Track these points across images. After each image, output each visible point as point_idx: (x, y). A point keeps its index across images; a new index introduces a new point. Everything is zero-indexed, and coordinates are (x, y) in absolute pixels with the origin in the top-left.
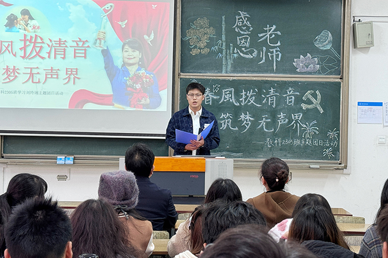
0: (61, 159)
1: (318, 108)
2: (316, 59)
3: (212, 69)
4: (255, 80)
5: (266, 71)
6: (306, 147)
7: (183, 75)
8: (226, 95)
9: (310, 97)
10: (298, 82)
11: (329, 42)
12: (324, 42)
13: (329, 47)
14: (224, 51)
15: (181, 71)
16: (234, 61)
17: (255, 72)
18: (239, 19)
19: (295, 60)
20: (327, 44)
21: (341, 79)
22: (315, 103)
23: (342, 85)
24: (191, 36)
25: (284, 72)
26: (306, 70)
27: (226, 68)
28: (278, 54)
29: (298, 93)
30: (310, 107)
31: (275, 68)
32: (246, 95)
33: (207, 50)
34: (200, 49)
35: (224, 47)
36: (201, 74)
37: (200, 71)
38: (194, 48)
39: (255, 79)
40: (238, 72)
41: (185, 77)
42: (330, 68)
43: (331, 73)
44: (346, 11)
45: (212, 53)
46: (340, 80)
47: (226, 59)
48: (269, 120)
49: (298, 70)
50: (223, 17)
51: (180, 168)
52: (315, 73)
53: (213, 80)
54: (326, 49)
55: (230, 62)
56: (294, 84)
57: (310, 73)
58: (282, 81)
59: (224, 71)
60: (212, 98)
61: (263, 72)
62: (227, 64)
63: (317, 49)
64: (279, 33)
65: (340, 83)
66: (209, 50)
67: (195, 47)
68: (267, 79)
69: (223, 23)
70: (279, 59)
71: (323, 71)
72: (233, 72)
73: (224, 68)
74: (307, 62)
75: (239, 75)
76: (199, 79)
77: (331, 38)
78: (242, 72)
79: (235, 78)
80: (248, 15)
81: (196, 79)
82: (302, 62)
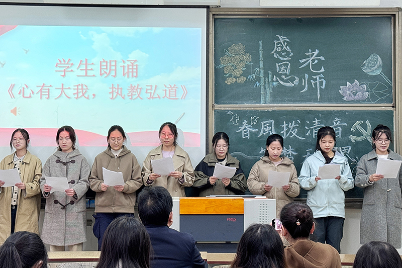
1: (369, 139)
2: (365, 85)
3: (250, 100)
4: (298, 111)
5: (309, 101)
7: (218, 107)
8: (266, 127)
9: (359, 128)
10: (346, 111)
11: (378, 67)
12: (373, 66)
13: (378, 72)
14: (262, 80)
15: (216, 102)
16: (273, 90)
17: (297, 101)
18: (277, 44)
19: (341, 87)
20: (376, 69)
21: (393, 107)
22: (365, 134)
23: (394, 114)
24: (225, 63)
25: (330, 101)
26: (353, 98)
27: (265, 98)
28: (322, 82)
29: (346, 124)
30: (359, 139)
31: (319, 97)
32: (287, 127)
33: (242, 80)
34: (236, 77)
35: (262, 75)
36: (238, 105)
37: (236, 102)
38: (229, 77)
39: (297, 109)
40: (278, 102)
41: (219, 109)
42: (381, 95)
43: (382, 101)
44: (397, 32)
45: (248, 82)
46: (392, 109)
47: (265, 89)
49: (345, 99)
50: (260, 43)
51: (214, 210)
52: (364, 101)
53: (251, 111)
54: (375, 74)
55: (269, 91)
56: (341, 114)
57: (358, 102)
58: (326, 111)
59: (262, 102)
60: (251, 132)
61: (305, 102)
62: (265, 94)
63: (366, 74)
64: (322, 58)
65: (392, 112)
66: (245, 79)
67: (231, 76)
68: (310, 108)
69: (261, 48)
70: (323, 87)
71: (372, 98)
72: (273, 101)
73: (262, 98)
74: (355, 89)
75: (280, 105)
76: (235, 111)
77: (381, 62)
78: (283, 101)
79: (275, 109)
80: (287, 40)
81: (232, 111)
82: (349, 89)
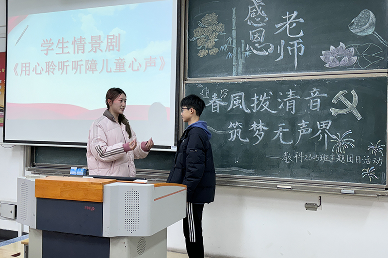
0: (73, 170)
1: (355, 113)
2: (352, 48)
3: (221, 72)
4: (270, 82)
5: (285, 70)
6: (337, 164)
8: (235, 100)
9: (343, 99)
10: (325, 80)
11: (370, 25)
12: (364, 25)
13: (370, 32)
14: (235, 49)
15: (189, 76)
16: (245, 61)
17: (271, 71)
18: (252, 9)
19: (323, 52)
20: (367, 28)
21: (387, 72)
22: (349, 107)
25: (308, 69)
26: (337, 64)
27: (237, 70)
28: (300, 47)
29: (326, 95)
30: (342, 112)
31: (296, 66)
32: (258, 99)
33: (215, 51)
34: (208, 49)
35: (234, 45)
36: (209, 78)
37: (208, 75)
38: (201, 49)
39: (269, 79)
40: (250, 73)
41: (190, 82)
43: (374, 66)
45: (221, 53)
46: (386, 75)
47: (237, 59)
48: (287, 130)
49: (327, 65)
50: (234, 10)
52: (351, 67)
53: (221, 84)
54: (366, 34)
55: (241, 62)
56: (320, 84)
57: (343, 68)
58: (303, 80)
59: (234, 73)
60: (220, 106)
61: (280, 71)
62: (238, 65)
64: (301, 20)
65: (386, 78)
66: (217, 50)
67: (203, 48)
68: (284, 79)
70: (301, 54)
71: (362, 64)
72: (245, 73)
73: (234, 69)
74: (340, 53)
75: (252, 76)
76: (206, 84)
77: (374, 19)
78: (255, 72)
79: (245, 80)
80: (262, 4)
81: (202, 84)
82: (333, 54)
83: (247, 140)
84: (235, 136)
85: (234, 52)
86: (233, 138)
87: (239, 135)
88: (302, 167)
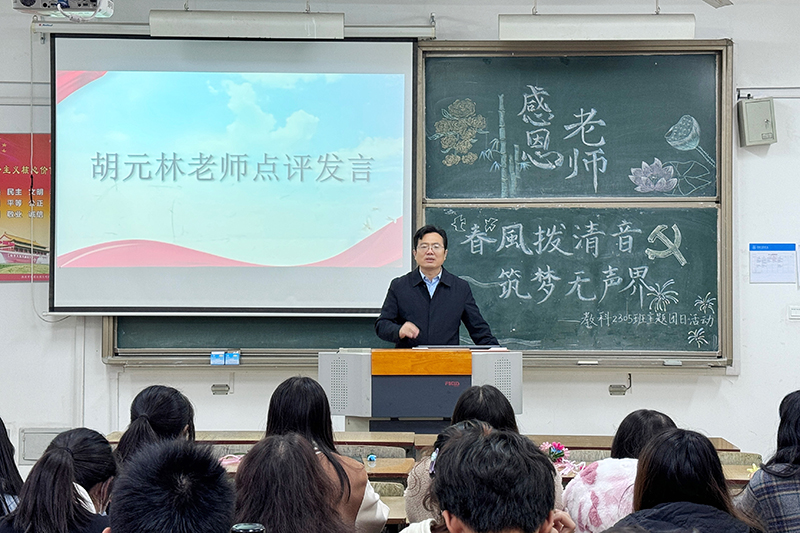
0: (217, 356)
1: (677, 256)
2: (671, 167)
3: (483, 191)
4: (561, 209)
5: (580, 192)
6: (657, 327)
7: (432, 203)
8: (509, 235)
9: (662, 236)
10: (639, 210)
11: (693, 137)
12: (685, 136)
13: (693, 146)
14: (504, 157)
15: (428, 196)
16: (521, 175)
17: (560, 193)
18: (529, 100)
19: (633, 170)
20: (690, 141)
21: (717, 202)
22: (670, 247)
23: (719, 214)
24: (444, 132)
25: (613, 192)
26: (652, 187)
27: (508, 188)
28: (601, 161)
29: (640, 231)
30: (661, 254)
31: (596, 187)
32: (544, 235)
33: (473, 157)
34: (460, 155)
35: (503, 151)
36: (464, 200)
37: (464, 195)
38: (449, 153)
39: (560, 206)
40: (529, 195)
41: (433, 205)
42: (698, 183)
43: (699, 193)
44: (724, 79)
45: (480, 162)
46: (715, 205)
47: (508, 173)
48: (588, 280)
49: (638, 189)
50: (501, 98)
51: (426, 369)
52: (669, 193)
53: (485, 210)
54: (688, 149)
55: (514, 177)
56: (632, 215)
57: (661, 193)
58: (608, 209)
59: (503, 194)
60: (485, 244)
61: (574, 194)
62: (509, 182)
63: (673, 149)
64: (602, 123)
65: (715, 210)
66: (476, 156)
67: (452, 152)
68: (581, 205)
69: (501, 107)
70: (603, 171)
71: (684, 188)
72: (521, 194)
73: (504, 188)
74: (655, 173)
75: (532, 199)
76: (460, 209)
77: (698, 130)
78: (537, 194)
79: (524, 206)
80: (545, 93)
81: (454, 209)
82: (645, 174)
83: (529, 296)
84: (510, 290)
85: (503, 161)
86: (506, 293)
87: (516, 289)
88: (610, 333)
